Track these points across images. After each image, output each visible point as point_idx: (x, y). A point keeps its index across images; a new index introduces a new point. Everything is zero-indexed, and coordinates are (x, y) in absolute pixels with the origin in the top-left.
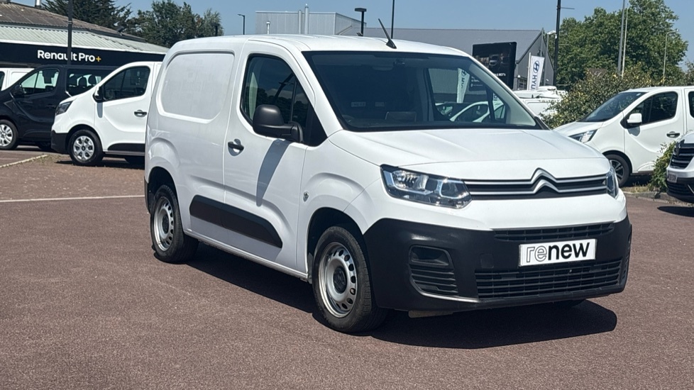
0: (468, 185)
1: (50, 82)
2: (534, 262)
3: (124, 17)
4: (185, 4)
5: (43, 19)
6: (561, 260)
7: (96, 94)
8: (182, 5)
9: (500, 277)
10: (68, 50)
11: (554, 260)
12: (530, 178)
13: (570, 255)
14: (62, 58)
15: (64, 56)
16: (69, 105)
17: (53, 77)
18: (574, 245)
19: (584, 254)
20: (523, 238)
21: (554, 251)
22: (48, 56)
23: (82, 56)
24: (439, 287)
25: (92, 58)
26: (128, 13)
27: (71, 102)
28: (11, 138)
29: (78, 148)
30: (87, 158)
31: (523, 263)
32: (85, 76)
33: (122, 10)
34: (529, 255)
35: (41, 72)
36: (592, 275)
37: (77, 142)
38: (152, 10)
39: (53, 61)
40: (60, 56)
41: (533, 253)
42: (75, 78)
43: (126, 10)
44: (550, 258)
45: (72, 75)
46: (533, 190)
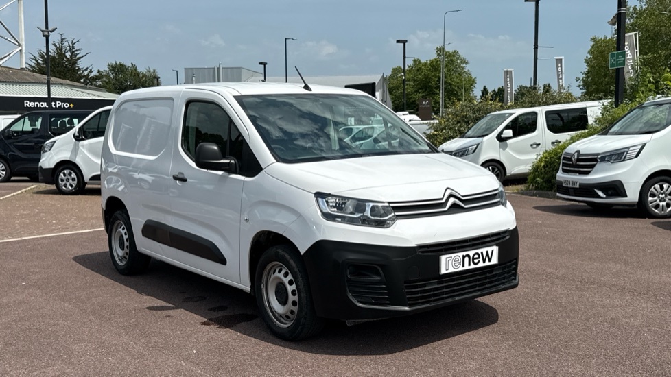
0: (393, 207)
1: (36, 126)
2: (451, 270)
3: (88, 75)
4: (132, 64)
5: (27, 78)
6: (473, 266)
7: (77, 134)
8: (130, 65)
9: (425, 286)
10: (49, 100)
11: (467, 267)
12: (442, 197)
13: (479, 262)
14: (44, 106)
15: (45, 105)
16: (53, 145)
17: (38, 121)
18: (482, 253)
19: (490, 260)
20: (441, 250)
21: (467, 259)
22: (32, 104)
23: (59, 104)
24: (373, 298)
25: (66, 105)
26: (91, 71)
27: (54, 142)
28: (4, 173)
29: (62, 180)
30: (70, 188)
31: (443, 271)
32: (64, 119)
33: (86, 69)
34: (447, 265)
35: (27, 117)
36: (496, 275)
37: (62, 175)
38: (108, 69)
39: (37, 108)
40: (42, 105)
41: (450, 262)
42: (56, 121)
43: (89, 70)
44: (463, 266)
45: (53, 119)
46: (445, 207)
